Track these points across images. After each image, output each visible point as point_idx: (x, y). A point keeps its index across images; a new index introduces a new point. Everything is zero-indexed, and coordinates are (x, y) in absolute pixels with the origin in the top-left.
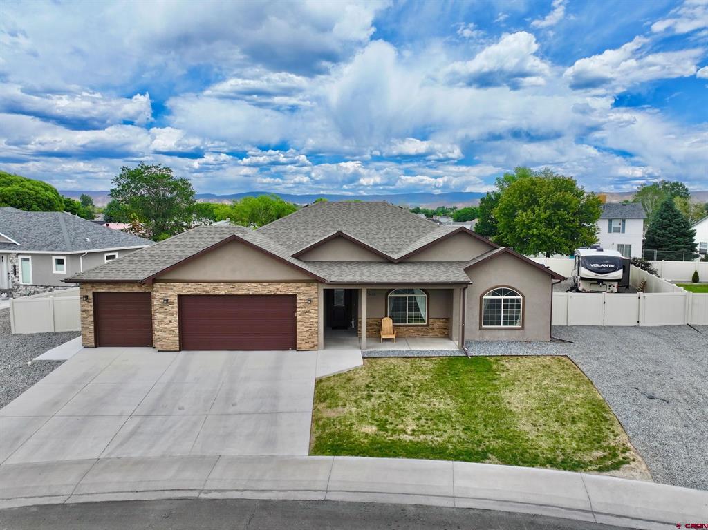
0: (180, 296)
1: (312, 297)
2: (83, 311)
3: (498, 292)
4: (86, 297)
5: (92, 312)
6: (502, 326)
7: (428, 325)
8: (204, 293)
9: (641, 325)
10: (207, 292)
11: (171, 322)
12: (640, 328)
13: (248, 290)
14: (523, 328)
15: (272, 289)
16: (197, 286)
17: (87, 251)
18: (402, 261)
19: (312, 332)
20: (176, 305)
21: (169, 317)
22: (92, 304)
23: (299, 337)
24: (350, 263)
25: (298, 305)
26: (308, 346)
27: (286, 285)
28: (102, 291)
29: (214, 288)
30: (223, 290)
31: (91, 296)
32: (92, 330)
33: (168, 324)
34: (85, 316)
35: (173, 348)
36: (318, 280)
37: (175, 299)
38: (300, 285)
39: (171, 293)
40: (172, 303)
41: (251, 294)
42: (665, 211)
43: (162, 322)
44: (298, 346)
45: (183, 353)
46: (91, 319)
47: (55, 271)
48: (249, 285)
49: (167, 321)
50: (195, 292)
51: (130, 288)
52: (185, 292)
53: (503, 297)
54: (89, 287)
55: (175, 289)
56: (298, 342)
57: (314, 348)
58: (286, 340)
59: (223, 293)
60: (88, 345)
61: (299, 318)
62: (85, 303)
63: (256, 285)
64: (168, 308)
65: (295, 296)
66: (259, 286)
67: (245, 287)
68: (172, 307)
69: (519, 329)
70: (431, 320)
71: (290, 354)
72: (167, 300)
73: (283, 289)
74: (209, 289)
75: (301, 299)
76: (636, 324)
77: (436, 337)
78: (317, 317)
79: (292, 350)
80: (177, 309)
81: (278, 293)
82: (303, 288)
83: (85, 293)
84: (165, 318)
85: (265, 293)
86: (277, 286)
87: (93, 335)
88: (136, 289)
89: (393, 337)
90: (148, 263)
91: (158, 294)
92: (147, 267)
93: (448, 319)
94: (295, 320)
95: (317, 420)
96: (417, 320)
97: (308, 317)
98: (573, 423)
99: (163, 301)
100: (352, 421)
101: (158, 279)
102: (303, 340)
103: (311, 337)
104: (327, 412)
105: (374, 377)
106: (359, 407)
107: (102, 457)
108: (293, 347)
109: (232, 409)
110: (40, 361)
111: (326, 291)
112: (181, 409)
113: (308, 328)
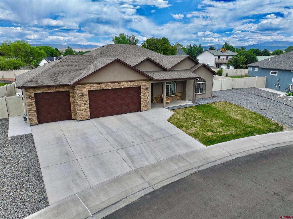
0: (89, 91)
1: (147, 87)
2: (29, 105)
3: (199, 80)
4: (30, 96)
5: (35, 105)
6: (200, 93)
7: (176, 96)
8: (101, 89)
9: (222, 90)
10: (103, 88)
11: (85, 105)
12: (223, 91)
14: (205, 94)
15: (131, 85)
16: (98, 85)
18: (170, 70)
19: (147, 103)
20: (88, 96)
21: (84, 102)
22: (34, 100)
23: (142, 105)
25: (142, 91)
26: (145, 109)
27: (137, 82)
28: (40, 92)
29: (106, 86)
31: (33, 96)
32: (36, 115)
33: (84, 106)
34: (30, 107)
35: (87, 118)
36: (150, 79)
37: (87, 93)
38: (142, 82)
39: (85, 90)
40: (86, 95)
41: (122, 87)
43: (81, 105)
44: (142, 109)
45: (92, 120)
46: (35, 109)
48: (121, 83)
49: (83, 105)
50: (97, 89)
51: (57, 89)
52: (92, 89)
53: (200, 83)
54: (32, 90)
55: (87, 88)
56: (142, 107)
57: (147, 110)
59: (110, 88)
60: (34, 124)
61: (142, 97)
62: (29, 100)
63: (124, 83)
64: (84, 98)
65: (140, 88)
66: (126, 83)
67: (120, 84)
68: (86, 97)
70: (177, 93)
71: (140, 113)
72: (82, 94)
73: (136, 84)
74: (103, 86)
75: (143, 88)
77: (178, 100)
78: (149, 96)
79: (138, 111)
80: (88, 98)
81: (134, 86)
82: (144, 83)
83: (28, 94)
84: (82, 104)
85: (128, 86)
86: (133, 83)
87: (36, 118)
88: (61, 90)
89: (169, 101)
90: (61, 75)
91: (78, 91)
92: (63, 77)
93: (182, 93)
94: (140, 98)
95: (190, 134)
96: (172, 94)
97: (146, 96)
98: (257, 120)
99: (81, 94)
100: (201, 132)
101: (79, 83)
102: (144, 106)
103: (147, 105)
104: (189, 131)
105: (184, 117)
106: (196, 127)
107: (134, 169)
108: (140, 110)
109: (154, 138)
110: (15, 137)
111: (152, 84)
112: (133, 142)
113: (145, 101)
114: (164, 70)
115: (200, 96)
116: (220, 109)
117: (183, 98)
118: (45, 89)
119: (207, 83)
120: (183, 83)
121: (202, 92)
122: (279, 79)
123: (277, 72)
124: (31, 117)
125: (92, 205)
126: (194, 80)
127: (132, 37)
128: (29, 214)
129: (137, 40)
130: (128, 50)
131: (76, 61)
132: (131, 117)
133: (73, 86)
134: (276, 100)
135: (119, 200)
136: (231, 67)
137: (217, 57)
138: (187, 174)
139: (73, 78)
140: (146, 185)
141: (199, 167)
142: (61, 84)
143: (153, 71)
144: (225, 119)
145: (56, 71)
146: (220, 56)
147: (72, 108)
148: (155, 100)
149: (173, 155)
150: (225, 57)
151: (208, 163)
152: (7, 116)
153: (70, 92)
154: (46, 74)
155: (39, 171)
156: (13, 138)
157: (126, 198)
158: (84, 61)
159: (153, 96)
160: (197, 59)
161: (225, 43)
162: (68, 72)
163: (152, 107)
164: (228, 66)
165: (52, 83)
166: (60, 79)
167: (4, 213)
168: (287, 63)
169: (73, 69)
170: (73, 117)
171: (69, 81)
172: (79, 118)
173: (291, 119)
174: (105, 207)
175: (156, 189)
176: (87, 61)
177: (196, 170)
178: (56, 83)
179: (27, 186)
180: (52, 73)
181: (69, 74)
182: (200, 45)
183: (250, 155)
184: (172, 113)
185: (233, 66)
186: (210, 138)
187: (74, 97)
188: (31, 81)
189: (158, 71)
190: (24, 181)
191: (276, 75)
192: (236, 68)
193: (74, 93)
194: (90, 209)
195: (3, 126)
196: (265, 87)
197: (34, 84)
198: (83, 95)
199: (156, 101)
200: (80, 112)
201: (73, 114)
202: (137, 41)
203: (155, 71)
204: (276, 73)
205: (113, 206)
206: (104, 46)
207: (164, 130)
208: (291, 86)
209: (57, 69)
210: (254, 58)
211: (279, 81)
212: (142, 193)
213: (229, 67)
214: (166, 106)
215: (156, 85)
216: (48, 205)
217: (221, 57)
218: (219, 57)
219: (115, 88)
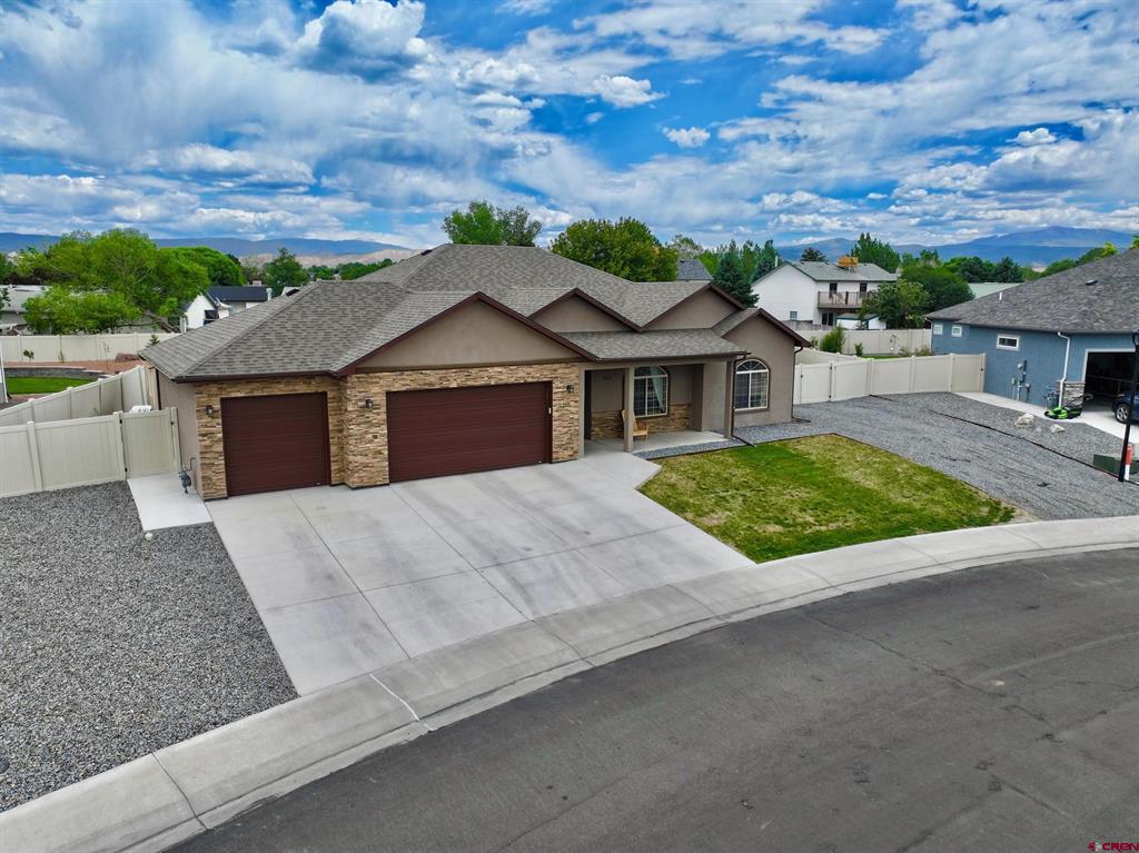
0: (389, 394)
1: (572, 383)
2: (204, 435)
3: (747, 365)
4: (209, 407)
5: (220, 435)
6: (749, 408)
7: (668, 415)
8: (427, 387)
9: (833, 399)
10: (431, 384)
11: (375, 437)
12: (834, 402)
13: (489, 378)
14: (768, 409)
15: (521, 375)
16: (415, 376)
18: (648, 329)
19: (571, 434)
20: (384, 409)
21: (373, 430)
22: (220, 421)
23: (555, 443)
25: (554, 397)
26: (566, 454)
27: (540, 367)
28: (239, 395)
29: (440, 378)
31: (217, 406)
32: (222, 468)
33: (371, 442)
34: (207, 443)
35: (380, 480)
36: (583, 357)
37: (381, 400)
38: (556, 366)
39: (375, 389)
40: (377, 407)
41: (493, 383)
42: (726, 271)
43: (361, 439)
44: (554, 456)
45: (396, 487)
46: (220, 448)
48: (490, 370)
49: (370, 436)
50: (413, 386)
51: (291, 388)
52: (397, 387)
53: (750, 372)
54: (214, 389)
55: (382, 382)
56: (554, 450)
57: (572, 458)
59: (454, 385)
60: (216, 495)
61: (555, 414)
62: (206, 419)
63: (499, 369)
64: (371, 416)
65: (548, 385)
66: (504, 371)
67: (485, 374)
68: (378, 414)
69: (764, 410)
70: (672, 408)
71: (547, 467)
72: (368, 402)
73: (535, 374)
74: (432, 379)
75: (558, 388)
76: (828, 399)
77: (677, 430)
78: (577, 413)
79: (543, 463)
80: (384, 416)
81: (530, 380)
82: (562, 370)
83: (204, 399)
84: (366, 433)
85: (512, 380)
86: (528, 369)
87: (223, 476)
88: (301, 388)
89: (644, 433)
90: (301, 343)
91: (356, 392)
92: (307, 350)
93: (689, 405)
94: (549, 419)
95: (709, 530)
96: (658, 410)
97: (568, 413)
98: (933, 489)
99: (363, 403)
100: (745, 524)
101: (359, 367)
102: (560, 446)
103: (570, 441)
104: (706, 521)
105: (694, 479)
106: (730, 510)
107: (531, 617)
108: (548, 458)
109: (593, 537)
110: (163, 531)
111: (588, 374)
112: (528, 549)
113: (566, 429)
114: (630, 328)
115: (750, 417)
116: (813, 458)
117: (694, 424)
118: (254, 385)
119: (772, 374)
120: (691, 371)
121: (758, 404)
122: (1025, 362)
123: (1017, 339)
124: (209, 473)
125: (417, 697)
126: (729, 364)
127: (515, 214)
128: (249, 714)
129: (537, 225)
130: (508, 265)
131: (343, 299)
132: (522, 480)
133: (339, 379)
134: (1011, 430)
135: (492, 688)
136: (874, 323)
137: (826, 288)
138: (691, 631)
139: (340, 353)
140: (569, 656)
141: (728, 615)
142: (304, 369)
143: (593, 333)
144: (826, 487)
145: (284, 331)
146: (836, 285)
147: (333, 449)
148: (596, 429)
149: (652, 584)
150: (856, 288)
151: (758, 606)
152: (121, 477)
153: (330, 395)
154: (256, 340)
155: (254, 617)
156: (159, 534)
157: (514, 683)
158: (369, 301)
159: (593, 415)
160: (753, 294)
161: (863, 236)
162: (321, 334)
163: (588, 450)
164: (861, 319)
165: (277, 369)
166: (300, 357)
167: (180, 708)
168: (1048, 308)
169: (336, 326)
170: (335, 478)
171: (327, 361)
172: (354, 480)
173: (1046, 489)
174: (454, 702)
175: (597, 665)
176: (377, 299)
177: (717, 623)
178: (289, 366)
179: (230, 652)
180: (272, 337)
181: (326, 339)
182: (767, 242)
183: (890, 587)
184: (654, 468)
185: (880, 319)
186: (770, 539)
187: (341, 410)
188: (213, 359)
189: (608, 333)
190: (218, 641)
191: (1016, 348)
192: (891, 326)
193: (342, 399)
194: (414, 705)
195: (117, 503)
196: (982, 388)
197: (224, 370)
198: (368, 405)
199: (601, 433)
200: (359, 458)
201: (334, 467)
202: (535, 230)
203: (599, 333)
204: (1013, 343)
205: (478, 701)
206: (429, 251)
207: (624, 516)
208: (1061, 387)
209: (289, 325)
210: (959, 290)
211: (1024, 368)
212: (559, 674)
213: (867, 324)
214: (635, 448)
215: (601, 377)
216: (296, 696)
217: (841, 289)
218: (833, 286)
219: (470, 383)
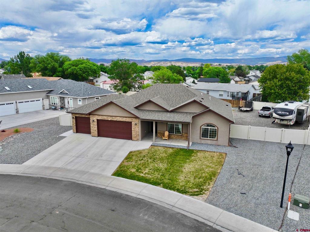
0: (97, 120)
1: (137, 123)
2: (73, 122)
3: (208, 125)
4: (73, 117)
6: (209, 138)
7: (182, 135)
9: (282, 142)
13: (117, 119)
14: (217, 140)
15: (124, 120)
16: (102, 117)
17: (88, 97)
18: (172, 111)
19: (137, 135)
21: (95, 126)
22: (75, 120)
23: (133, 136)
24: (153, 111)
25: (132, 126)
26: (136, 139)
27: (128, 118)
28: (77, 116)
29: (107, 118)
30: (110, 119)
31: (74, 117)
35: (96, 136)
37: (96, 121)
38: (133, 119)
39: (95, 118)
44: (133, 139)
45: (99, 137)
46: (75, 124)
47: (79, 104)
49: (94, 127)
50: (101, 119)
51: (85, 116)
52: (99, 119)
53: (209, 128)
54: (74, 114)
58: (128, 136)
59: (109, 120)
60: (75, 132)
61: (133, 130)
64: (94, 123)
65: (131, 123)
66: (120, 118)
67: (116, 118)
69: (215, 140)
70: (183, 133)
72: (94, 121)
73: (128, 120)
74: (105, 118)
75: (133, 124)
76: (280, 142)
78: (139, 130)
80: (96, 124)
81: (126, 121)
82: (134, 120)
84: (93, 126)
85: (122, 120)
86: (126, 119)
87: (75, 129)
89: (167, 138)
91: (92, 118)
95: (120, 165)
96: (178, 133)
97: (136, 130)
100: (130, 167)
101: (91, 114)
104: (125, 163)
106: (136, 163)
107: (61, 167)
108: (131, 139)
109: (100, 158)
113: (135, 134)
118: (80, 115)
119: (219, 129)
141: (79, 181)
148: (159, 135)
151: (87, 182)
154: (85, 106)
156: (59, 137)
159: (158, 131)
162: (97, 106)
165: (81, 112)
169: (101, 104)
172: (91, 135)
186: (126, 172)
194: (23, 171)
197: (77, 112)
207: (115, 156)
219: (113, 120)
